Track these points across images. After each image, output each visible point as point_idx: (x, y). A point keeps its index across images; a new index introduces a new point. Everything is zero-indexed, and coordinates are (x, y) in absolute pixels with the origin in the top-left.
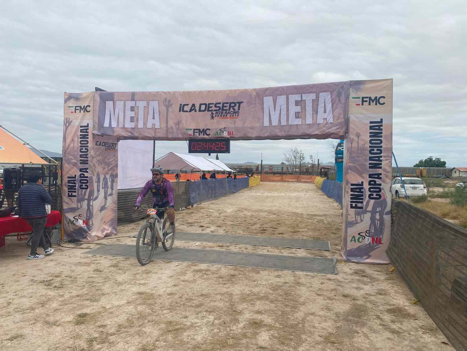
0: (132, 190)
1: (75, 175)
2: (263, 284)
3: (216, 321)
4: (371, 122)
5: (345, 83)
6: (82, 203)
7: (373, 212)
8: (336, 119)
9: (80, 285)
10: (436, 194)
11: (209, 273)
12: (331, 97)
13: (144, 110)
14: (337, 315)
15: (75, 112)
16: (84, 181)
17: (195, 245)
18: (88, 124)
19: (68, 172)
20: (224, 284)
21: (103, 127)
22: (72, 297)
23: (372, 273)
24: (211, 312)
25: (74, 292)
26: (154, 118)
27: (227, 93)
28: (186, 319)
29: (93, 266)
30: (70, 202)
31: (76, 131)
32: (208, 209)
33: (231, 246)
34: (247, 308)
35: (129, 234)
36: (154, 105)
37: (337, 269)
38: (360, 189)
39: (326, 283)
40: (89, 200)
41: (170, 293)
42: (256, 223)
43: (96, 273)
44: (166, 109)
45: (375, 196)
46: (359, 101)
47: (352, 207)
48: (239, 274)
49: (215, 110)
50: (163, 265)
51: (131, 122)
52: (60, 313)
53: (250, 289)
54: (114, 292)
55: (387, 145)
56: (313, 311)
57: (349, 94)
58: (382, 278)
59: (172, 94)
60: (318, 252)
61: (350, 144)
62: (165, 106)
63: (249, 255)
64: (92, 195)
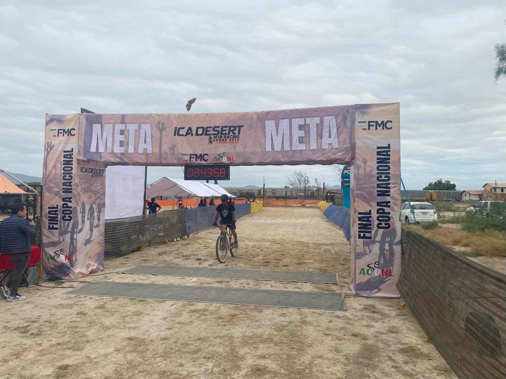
0: (120, 220)
1: (57, 205)
2: (267, 325)
3: (215, 368)
4: (378, 148)
5: (351, 106)
6: (64, 237)
7: (382, 242)
8: (342, 144)
9: (61, 331)
10: (447, 219)
11: (207, 313)
12: (336, 121)
13: (135, 133)
14: (347, 357)
15: (58, 136)
16: (67, 212)
17: (192, 281)
18: (72, 149)
19: (49, 203)
20: (224, 326)
21: (89, 152)
22: (52, 346)
23: (383, 308)
24: (209, 358)
25: (54, 340)
26: (145, 142)
27: (227, 116)
28: (181, 368)
29: (76, 309)
30: (50, 235)
31: (59, 157)
32: (206, 239)
33: (231, 281)
34: (249, 353)
35: (118, 270)
36: (146, 127)
37: (345, 304)
38: (368, 218)
39: (334, 321)
40: (72, 233)
41: (164, 338)
42: (258, 254)
43: (79, 316)
44: (159, 133)
45: (383, 225)
46: (366, 125)
47: (360, 237)
48: (241, 314)
49: (213, 134)
50: (156, 305)
51: (121, 146)
52: (38, 366)
53: (253, 330)
54: (101, 339)
55: (395, 171)
56: (321, 353)
57: (355, 119)
58: (394, 313)
59: (167, 116)
60: (326, 286)
61: (357, 171)
62: (158, 129)
63: (250, 292)
64: (76, 228)
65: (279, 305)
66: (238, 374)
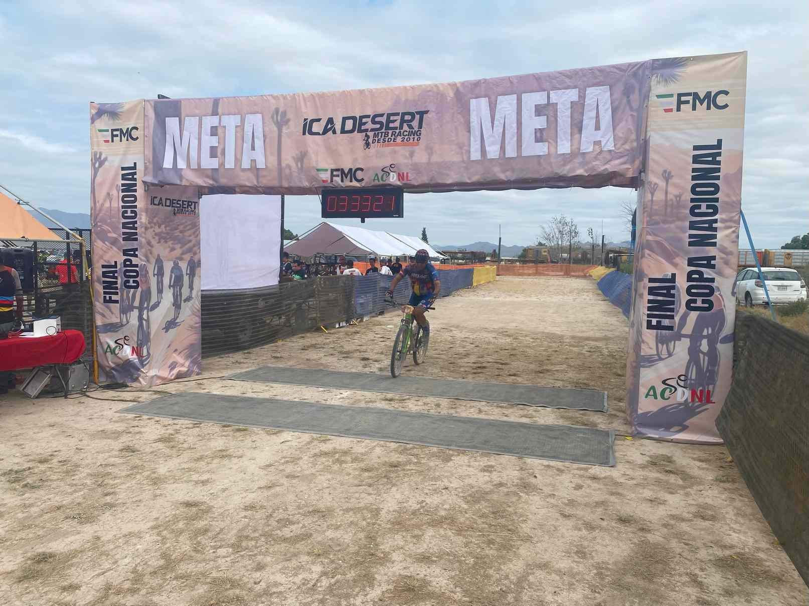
1: (116, 262)
3: (323, 578)
4: (696, 148)
5: (642, 65)
6: (128, 316)
7: (695, 338)
8: (621, 142)
9: (77, 481)
11: (349, 459)
12: (611, 95)
13: (236, 132)
14: (600, 570)
15: (113, 141)
16: (131, 274)
17: (342, 396)
18: (135, 164)
19: (102, 259)
20: (370, 485)
21: (161, 168)
23: (688, 464)
24: (319, 555)
26: (253, 149)
27: (397, 93)
30: (107, 313)
31: (115, 179)
33: (409, 399)
34: (402, 548)
35: (224, 373)
36: (255, 121)
37: (614, 452)
38: (669, 289)
39: (586, 486)
40: (141, 309)
41: (250, 506)
42: (469, 352)
43: (123, 454)
44: (277, 130)
45: (699, 304)
46: (671, 103)
48: (409, 462)
49: (372, 130)
50: (262, 439)
51: (212, 157)
53: (422, 498)
55: (728, 195)
56: (546, 557)
57: (650, 90)
58: (710, 477)
59: (289, 99)
60: (581, 414)
61: (650, 195)
62: (275, 124)
63: (437, 420)
64: (146, 300)
65: (485, 449)
66: (366, 595)
